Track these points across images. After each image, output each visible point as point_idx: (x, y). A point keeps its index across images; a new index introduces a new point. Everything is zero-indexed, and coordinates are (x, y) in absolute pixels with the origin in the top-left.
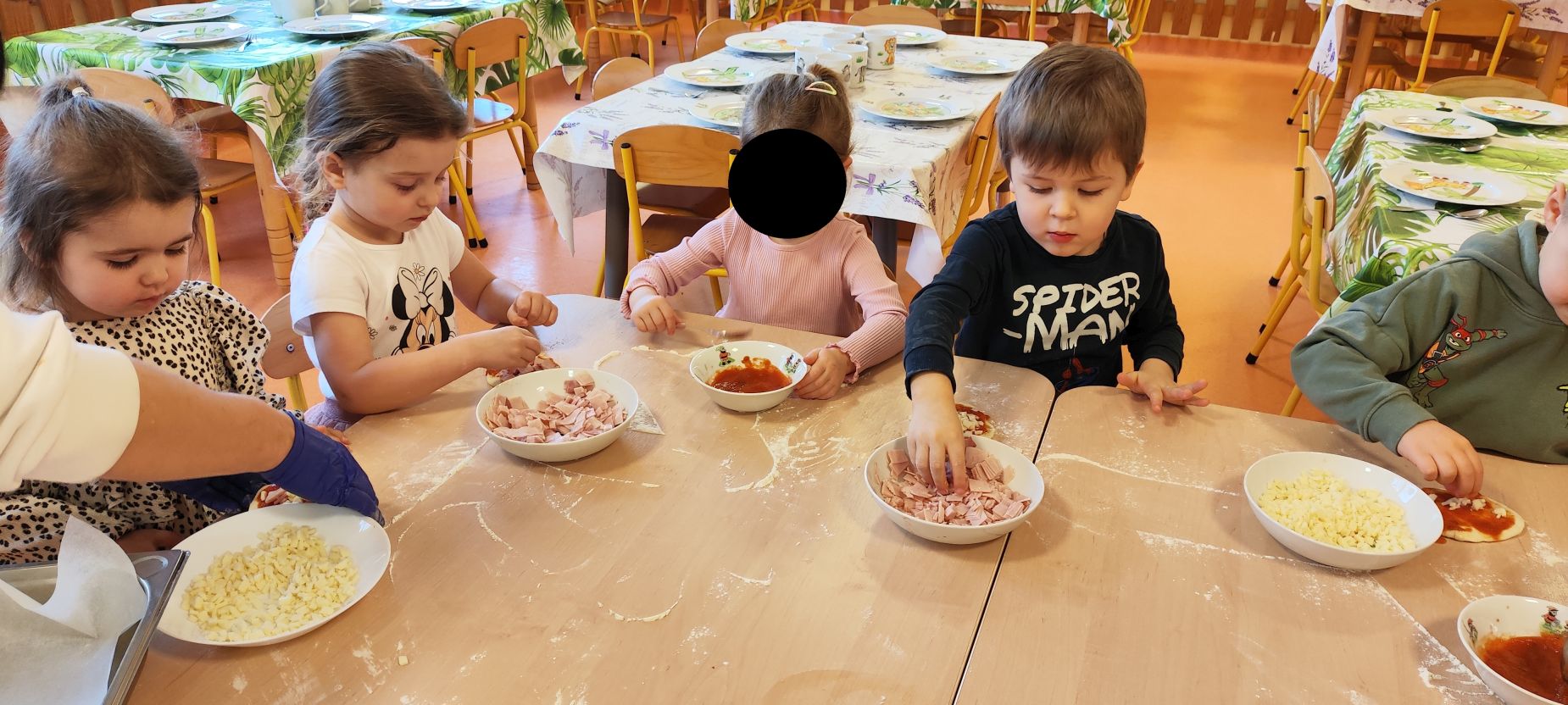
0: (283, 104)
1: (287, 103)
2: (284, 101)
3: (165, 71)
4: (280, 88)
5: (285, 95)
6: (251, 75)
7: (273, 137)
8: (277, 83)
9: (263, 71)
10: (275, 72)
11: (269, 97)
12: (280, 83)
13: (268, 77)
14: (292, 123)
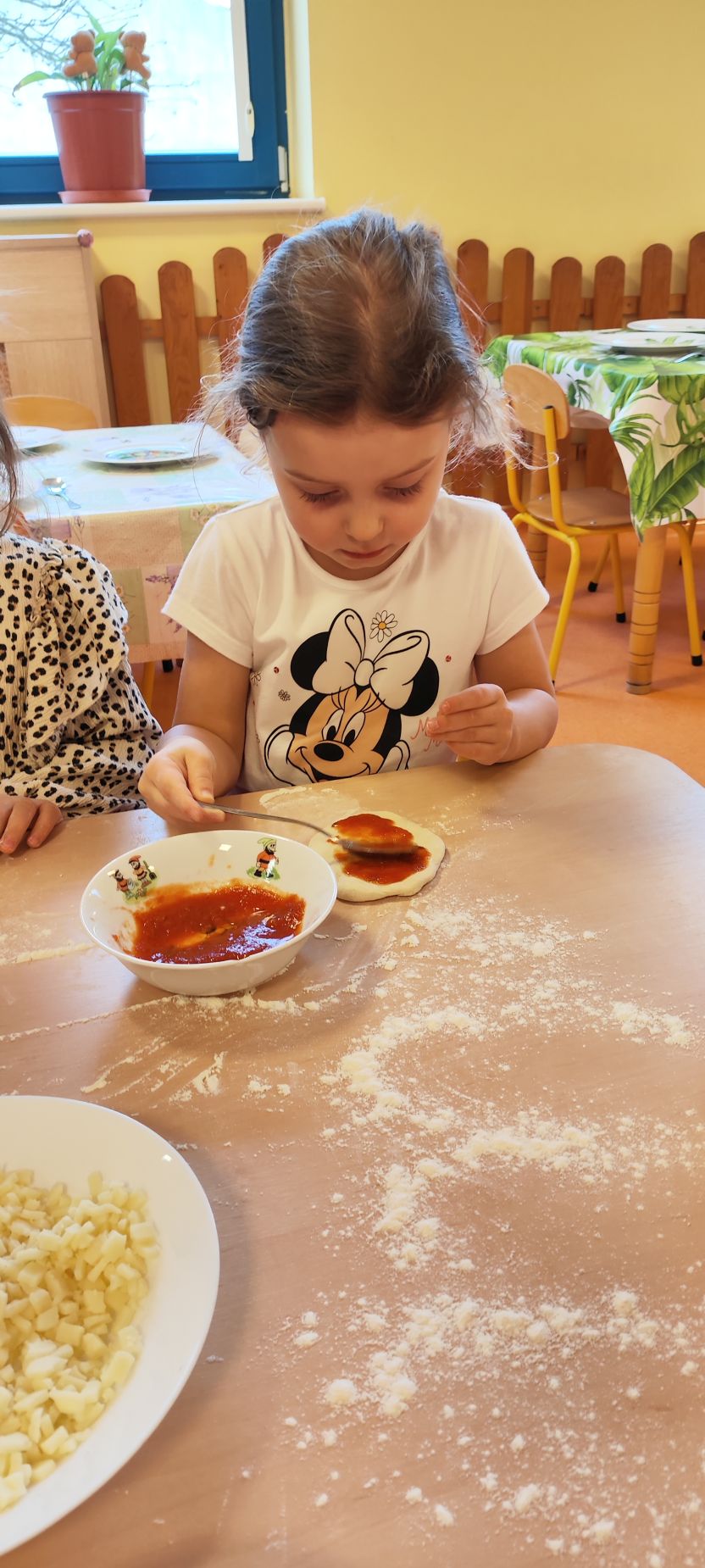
0: (685, 431)
1: (692, 431)
2: (688, 427)
3: (580, 375)
4: (687, 410)
5: (692, 420)
6: (648, 384)
7: (657, 473)
8: (683, 403)
9: (666, 383)
10: (684, 387)
11: (667, 418)
12: (689, 402)
13: (673, 392)
14: (691, 462)
